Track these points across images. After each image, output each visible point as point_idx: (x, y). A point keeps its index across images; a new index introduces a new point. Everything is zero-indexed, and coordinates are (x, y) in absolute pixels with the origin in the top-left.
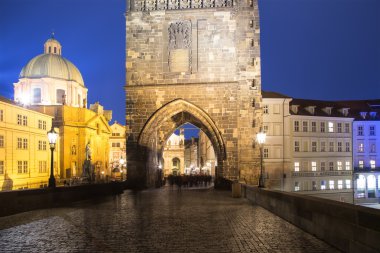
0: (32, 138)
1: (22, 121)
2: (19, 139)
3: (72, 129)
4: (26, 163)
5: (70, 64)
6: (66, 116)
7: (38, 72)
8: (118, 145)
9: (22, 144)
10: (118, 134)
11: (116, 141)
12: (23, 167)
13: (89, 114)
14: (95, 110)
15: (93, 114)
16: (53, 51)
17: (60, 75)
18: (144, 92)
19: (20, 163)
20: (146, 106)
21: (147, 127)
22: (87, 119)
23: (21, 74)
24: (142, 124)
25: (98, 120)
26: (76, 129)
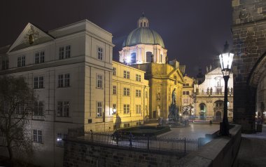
0: (132, 87)
1: (127, 75)
2: (125, 89)
3: (157, 81)
4: (128, 106)
5: (155, 33)
6: (154, 71)
7: (134, 42)
8: (188, 93)
9: (127, 92)
10: (188, 85)
11: (186, 90)
12: (127, 109)
13: (170, 68)
14: (174, 66)
15: (172, 69)
16: (143, 26)
17: (149, 41)
18: (255, 29)
19: (125, 106)
20: (257, 44)
21: (259, 66)
22: (168, 72)
23: (124, 44)
24: (253, 62)
25: (175, 73)
26: (160, 81)
